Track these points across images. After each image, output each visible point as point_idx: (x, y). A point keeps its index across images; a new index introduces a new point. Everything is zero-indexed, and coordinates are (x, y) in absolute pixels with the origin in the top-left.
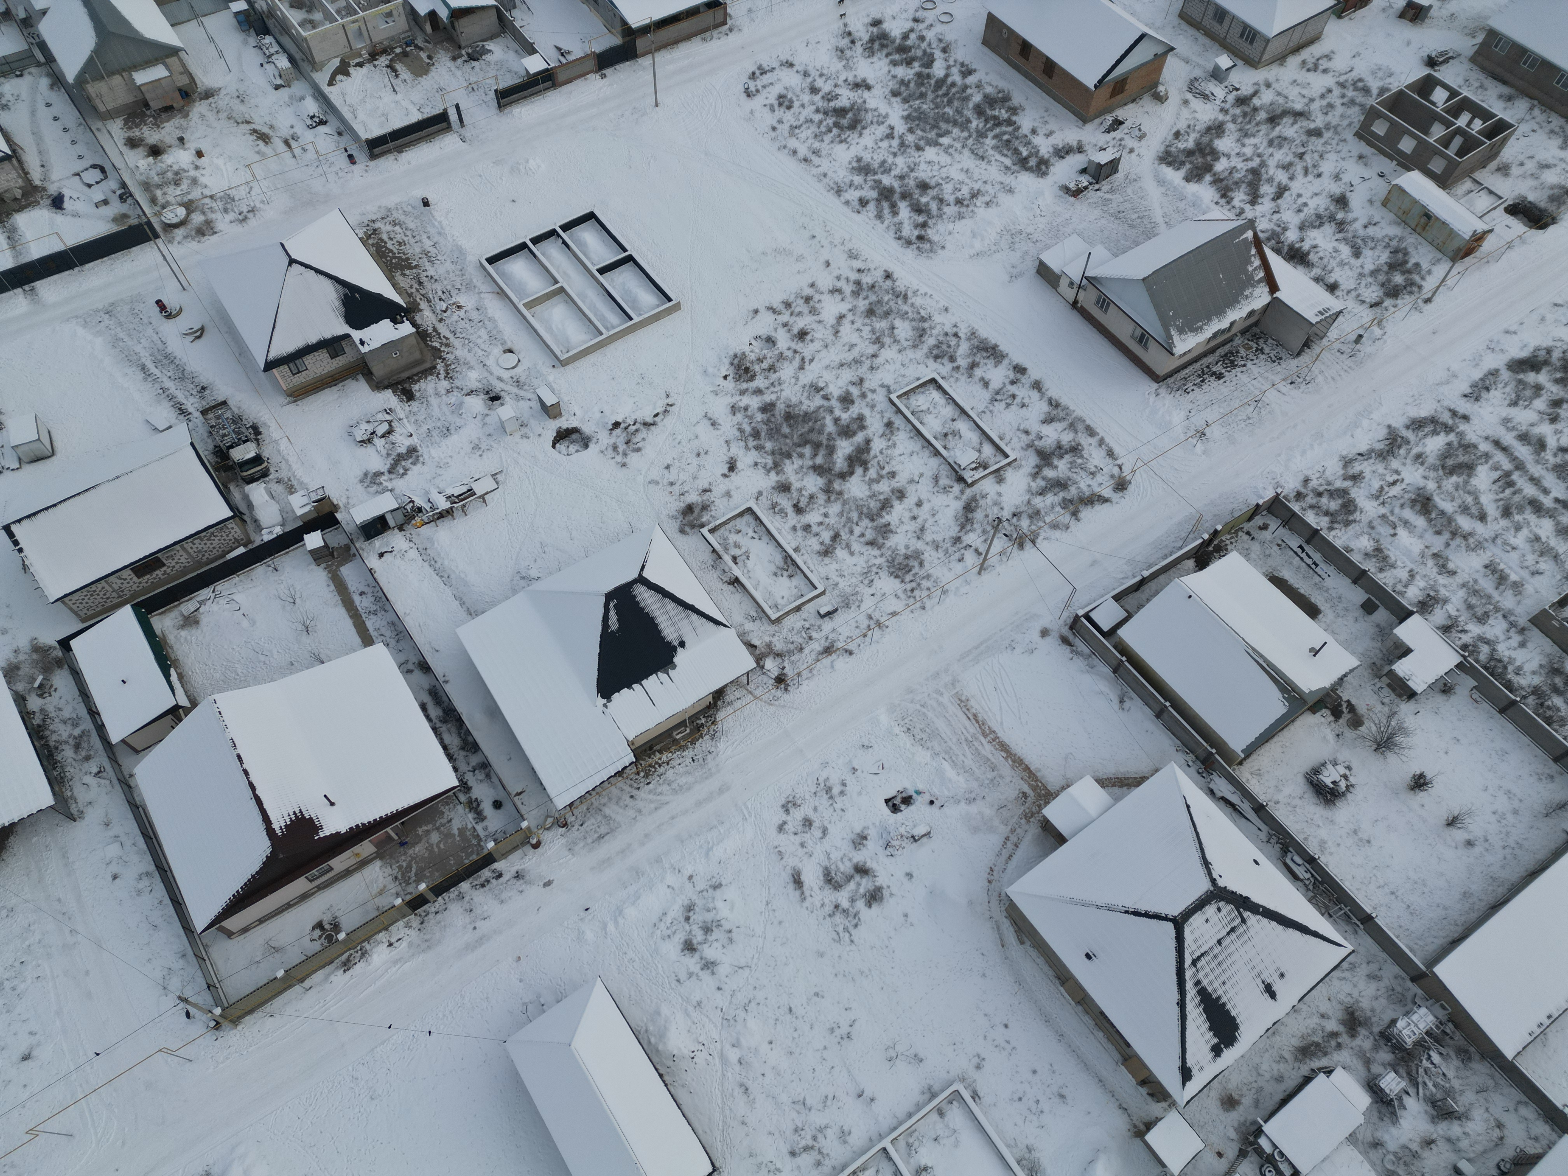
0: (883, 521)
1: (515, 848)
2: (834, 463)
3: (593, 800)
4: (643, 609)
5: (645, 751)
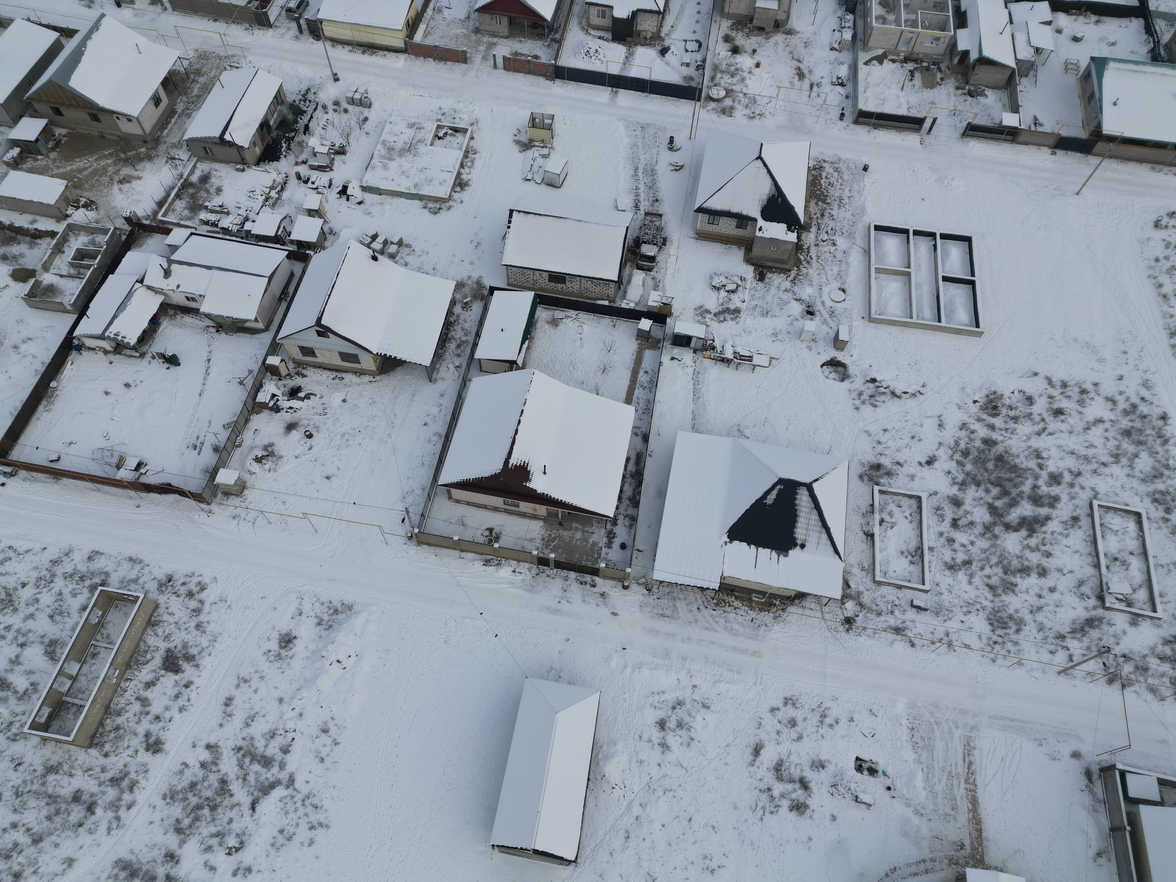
0: (1013, 579)
1: (613, 579)
2: (1008, 514)
3: (676, 591)
4: (795, 505)
5: (728, 589)
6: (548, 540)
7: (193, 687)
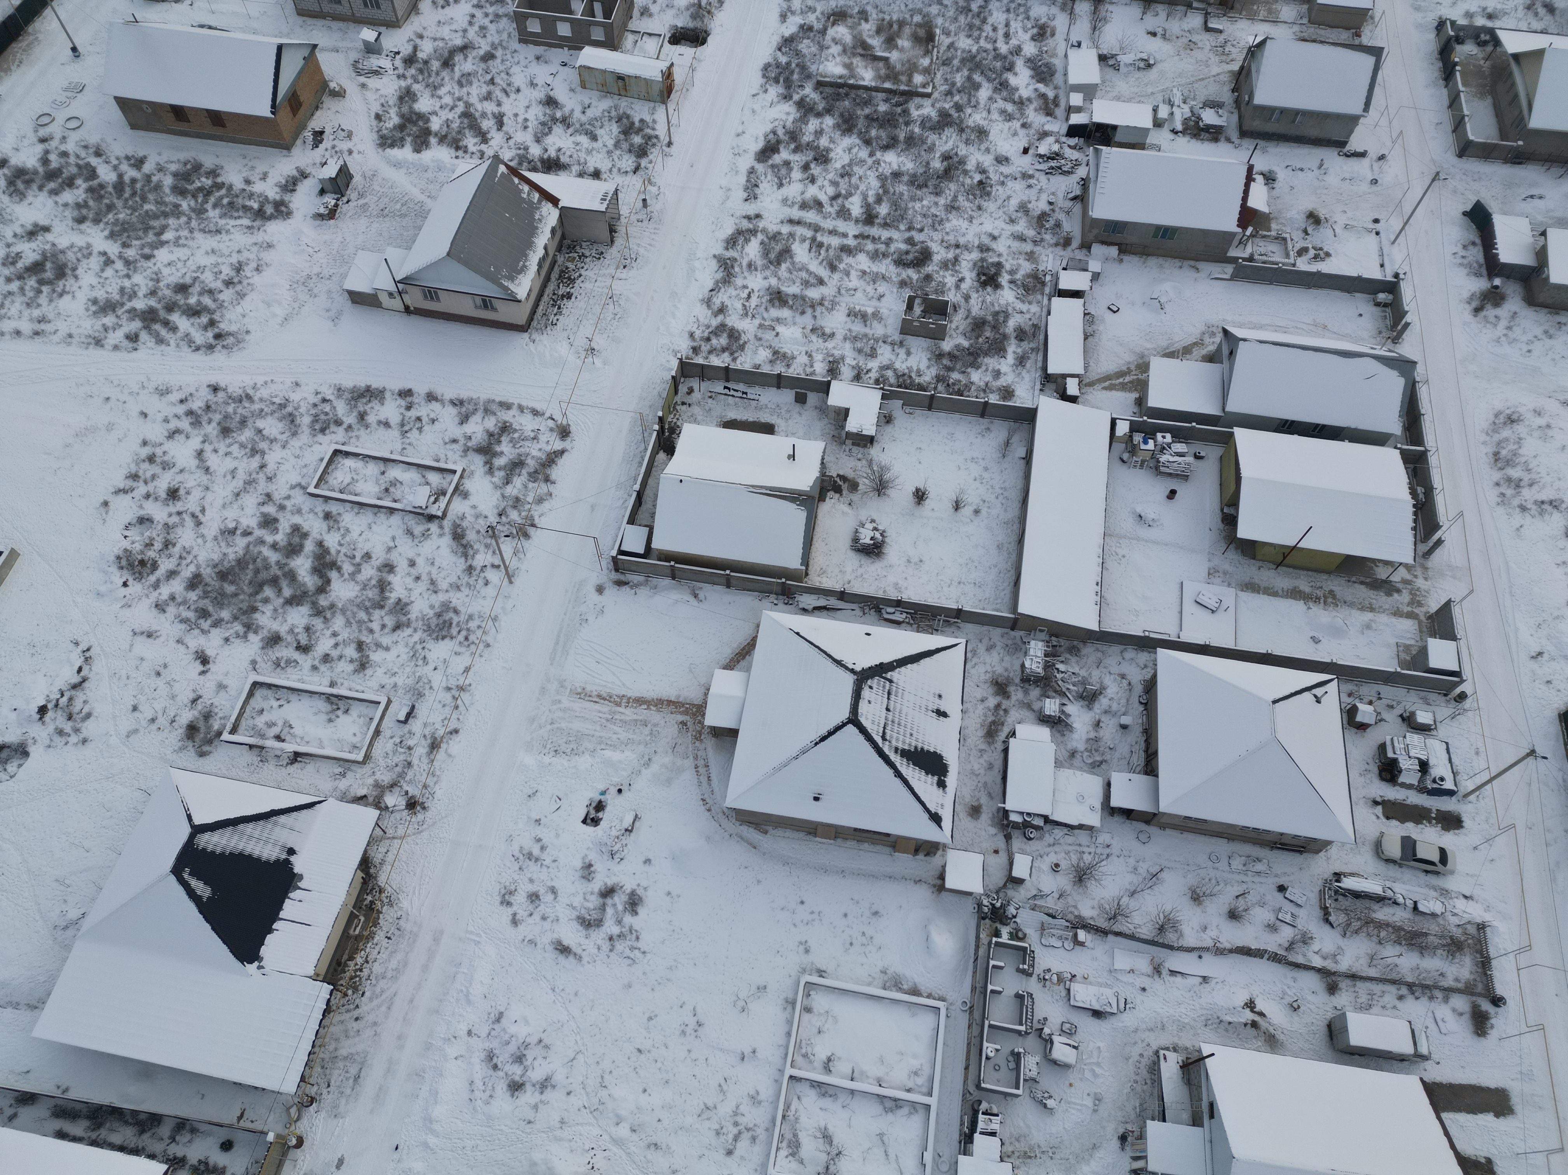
0: (392, 601)
1: (280, 1165)
2: (304, 585)
3: (321, 1055)
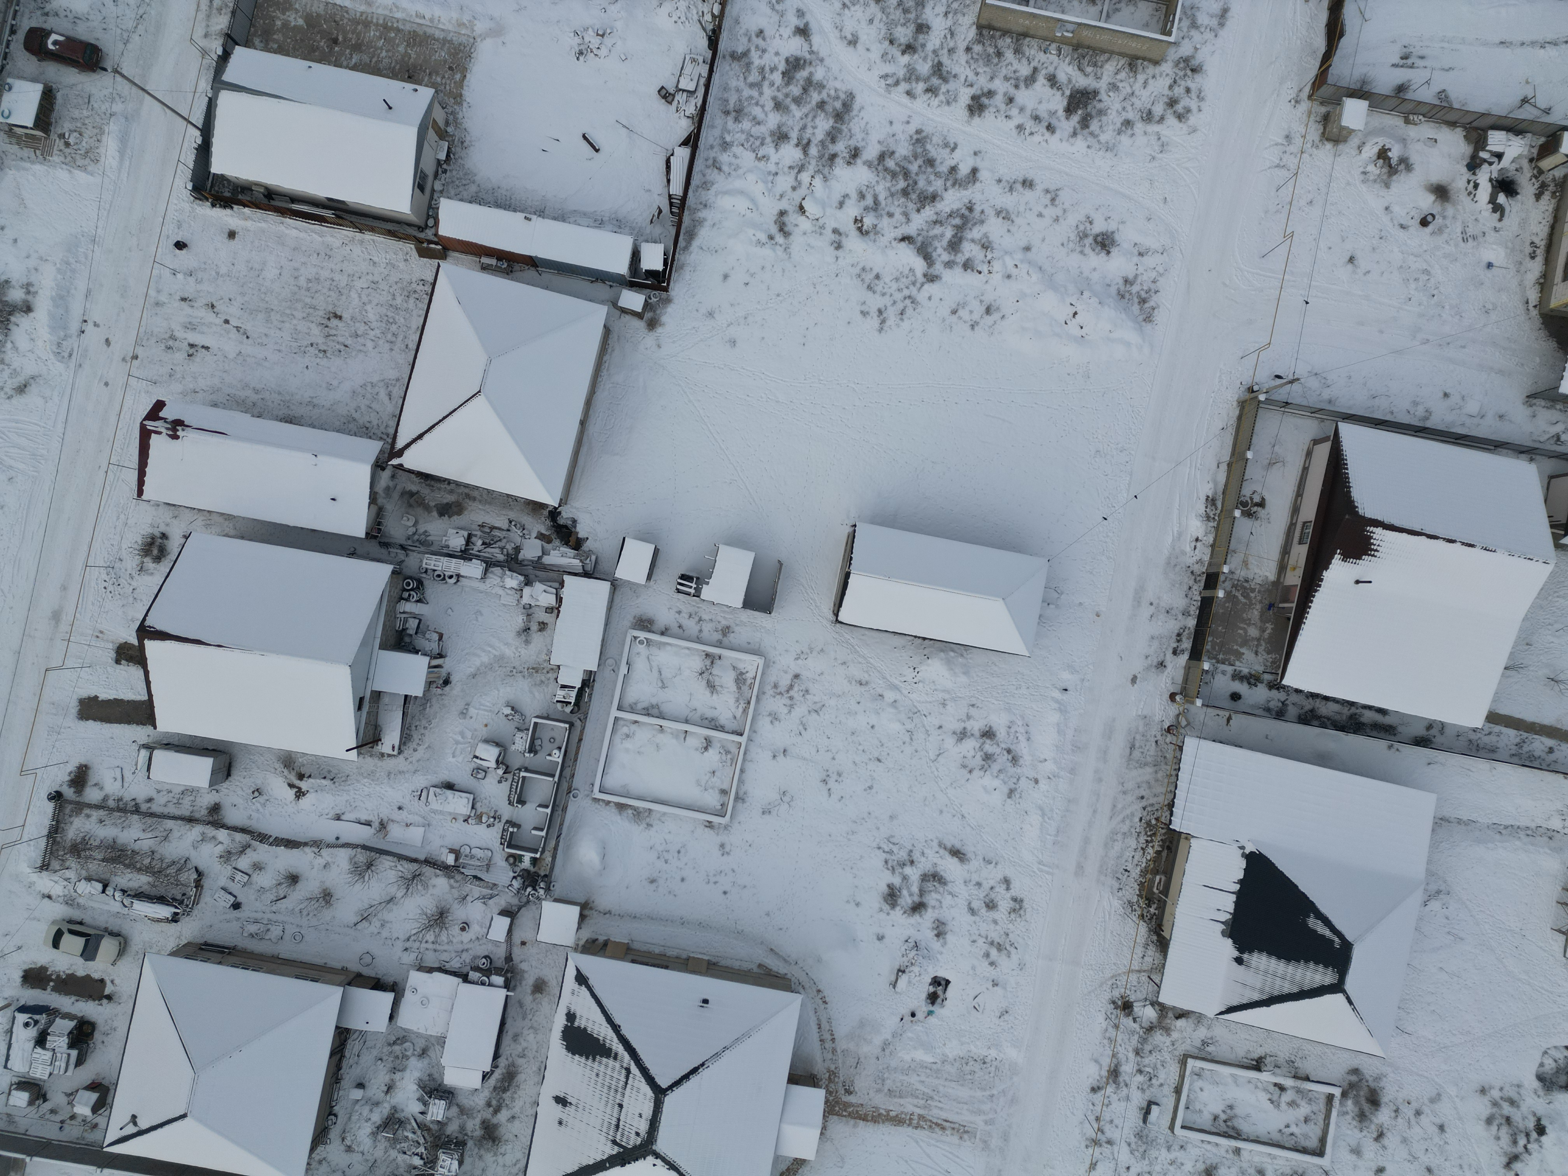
1: (1186, 680)
3: (1169, 768)
4: (1307, 961)
5: (1171, 842)
6: (1245, 588)
7: (1047, 135)
